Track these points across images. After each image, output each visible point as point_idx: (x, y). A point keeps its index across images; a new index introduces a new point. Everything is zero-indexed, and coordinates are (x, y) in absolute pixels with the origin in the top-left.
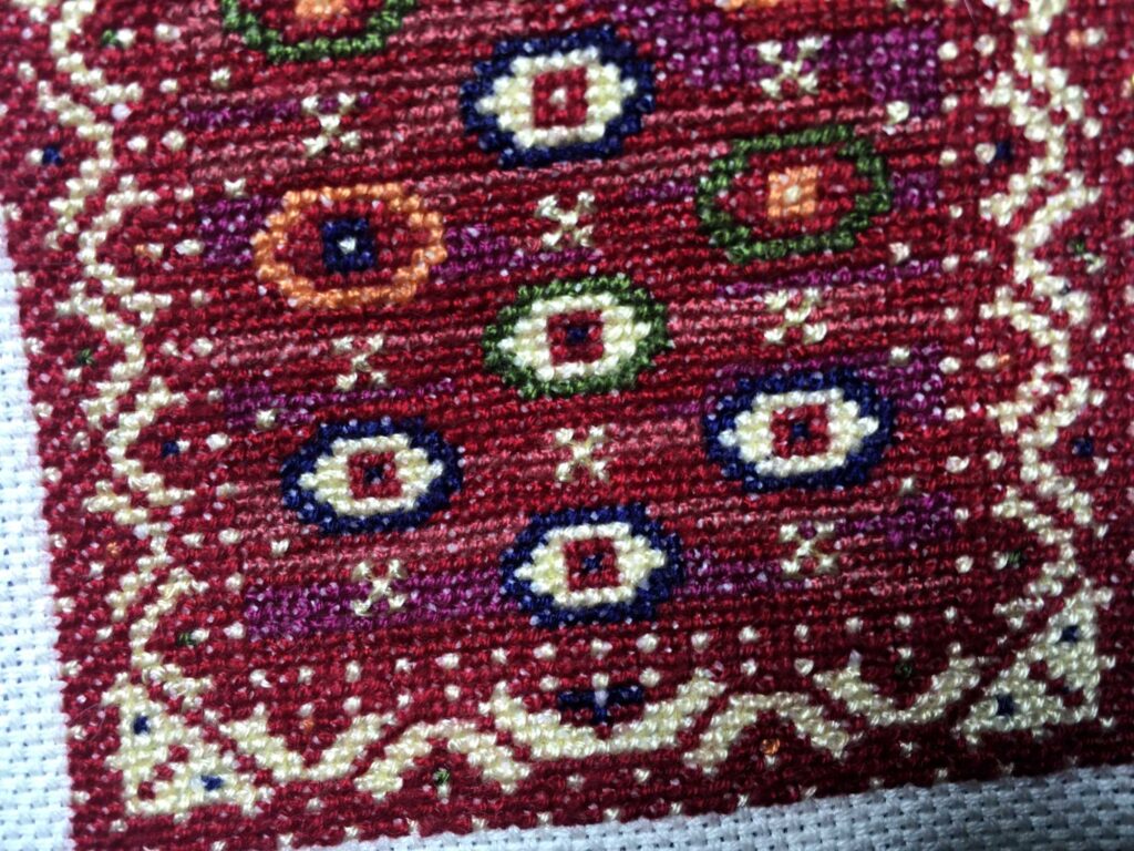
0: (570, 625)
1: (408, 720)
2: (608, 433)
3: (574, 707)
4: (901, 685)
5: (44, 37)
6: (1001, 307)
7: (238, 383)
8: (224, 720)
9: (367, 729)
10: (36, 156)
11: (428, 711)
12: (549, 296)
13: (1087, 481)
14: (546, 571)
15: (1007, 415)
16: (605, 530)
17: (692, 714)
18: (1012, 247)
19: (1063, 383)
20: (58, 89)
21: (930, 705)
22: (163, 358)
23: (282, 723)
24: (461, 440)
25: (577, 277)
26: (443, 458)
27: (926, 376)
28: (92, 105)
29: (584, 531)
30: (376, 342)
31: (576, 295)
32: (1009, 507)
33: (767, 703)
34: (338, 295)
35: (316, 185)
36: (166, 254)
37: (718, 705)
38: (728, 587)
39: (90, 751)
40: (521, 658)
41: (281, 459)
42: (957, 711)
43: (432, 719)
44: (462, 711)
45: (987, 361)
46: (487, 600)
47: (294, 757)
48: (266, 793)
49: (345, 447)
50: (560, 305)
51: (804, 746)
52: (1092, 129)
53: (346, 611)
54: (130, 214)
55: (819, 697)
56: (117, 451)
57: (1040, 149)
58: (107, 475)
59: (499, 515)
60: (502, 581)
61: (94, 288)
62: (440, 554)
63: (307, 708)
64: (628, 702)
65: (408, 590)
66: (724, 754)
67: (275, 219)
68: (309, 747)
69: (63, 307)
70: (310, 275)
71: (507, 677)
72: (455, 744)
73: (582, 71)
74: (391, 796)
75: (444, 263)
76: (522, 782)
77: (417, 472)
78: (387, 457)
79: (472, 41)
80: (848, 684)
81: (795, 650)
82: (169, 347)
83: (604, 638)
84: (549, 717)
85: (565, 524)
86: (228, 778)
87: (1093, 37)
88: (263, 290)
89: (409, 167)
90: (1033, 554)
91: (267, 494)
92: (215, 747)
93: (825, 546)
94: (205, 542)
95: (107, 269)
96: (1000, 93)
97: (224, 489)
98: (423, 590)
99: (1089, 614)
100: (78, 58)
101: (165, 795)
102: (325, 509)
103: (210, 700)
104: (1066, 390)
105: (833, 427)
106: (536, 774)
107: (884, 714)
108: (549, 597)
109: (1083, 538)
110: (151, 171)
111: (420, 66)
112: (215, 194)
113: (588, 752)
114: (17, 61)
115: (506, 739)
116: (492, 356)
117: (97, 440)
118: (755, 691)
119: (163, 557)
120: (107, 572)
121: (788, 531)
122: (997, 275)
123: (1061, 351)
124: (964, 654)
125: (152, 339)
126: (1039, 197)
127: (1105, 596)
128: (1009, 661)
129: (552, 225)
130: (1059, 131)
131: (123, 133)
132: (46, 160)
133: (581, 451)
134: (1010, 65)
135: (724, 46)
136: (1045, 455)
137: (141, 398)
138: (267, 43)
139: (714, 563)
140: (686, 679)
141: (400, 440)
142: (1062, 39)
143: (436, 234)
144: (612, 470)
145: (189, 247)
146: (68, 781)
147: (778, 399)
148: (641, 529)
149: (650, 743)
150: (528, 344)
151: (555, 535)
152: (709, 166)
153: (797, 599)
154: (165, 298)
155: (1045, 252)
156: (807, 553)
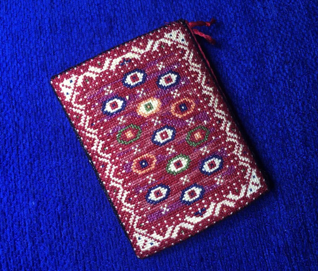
0: (192, 203)
1: (175, 226)
2: (187, 176)
3: (197, 214)
4: (238, 193)
5: (97, 152)
7: (136, 187)
8: (150, 235)
9: (170, 229)
10: (101, 167)
11: (178, 223)
12: (172, 161)
13: (247, 157)
14: (187, 198)
15: (235, 152)
16: (192, 189)
17: (213, 209)
18: (226, 132)
20: (101, 158)
21: (242, 195)
22: (125, 187)
23: (158, 233)
24: (168, 184)
25: (175, 157)
26: (166, 188)
27: (223, 151)
28: (105, 158)
29: (190, 190)
30: (152, 175)
31: (176, 159)
32: (240, 164)
33: (221, 203)
34: (145, 171)
35: (137, 158)
36: (121, 173)
37: (216, 206)
38: (211, 189)
40: (188, 210)
41: (145, 196)
42: (246, 193)
43: (179, 224)
44: (182, 221)
45: (230, 147)
46: (180, 205)
47: (162, 237)
48: (159, 243)
49: (153, 191)
50: (175, 161)
51: (229, 207)
52: (227, 115)
53: (161, 214)
54: (115, 170)
55: (228, 199)
57: (223, 120)
58: (123, 205)
59: (177, 193)
60: (181, 201)
61: (113, 181)
62: (171, 201)
63: (161, 229)
64: (204, 211)
65: (169, 208)
66: (219, 213)
67: (133, 164)
68: (163, 235)
69: (110, 185)
70: (140, 169)
71: (186, 214)
72: (183, 226)
73: (166, 131)
74: (176, 237)
75: (157, 162)
76: (193, 228)
77: (164, 191)
78: (159, 190)
79: (150, 133)
80: (231, 196)
81: (222, 194)
82: (125, 186)
83: (197, 203)
84: (194, 217)
85: (186, 190)
86: (154, 243)
87: (222, 105)
88: (135, 174)
89: (148, 151)
91: (144, 202)
92: (150, 239)
93: (221, 179)
94: (139, 211)
96: (216, 115)
97: (139, 203)
98: (171, 207)
99: (255, 173)
100: (102, 153)
101: (146, 247)
102: (154, 201)
103: (148, 233)
104: (240, 146)
105: (216, 163)
106: (195, 226)
107: (237, 198)
108: (188, 201)
109: (250, 164)
110: (116, 163)
111: (145, 138)
112: (124, 164)
113: (201, 220)
114: (95, 156)
115: (189, 223)
116: (168, 172)
117: (120, 201)
118: (219, 202)
119: (134, 215)
120: (128, 219)
121: (216, 179)
122: (226, 136)
123: (237, 142)
124: (243, 185)
125: (123, 185)
126: (226, 125)
127: (255, 170)
128: (248, 183)
129: (169, 151)
130: (224, 117)
131: (111, 160)
132: (102, 167)
133: (185, 180)
134: (215, 112)
135: (182, 122)
136: (241, 155)
137: (124, 194)
138: (125, 143)
139: (208, 187)
140: (210, 204)
141: (160, 188)
142: (219, 107)
143: (155, 158)
144: (190, 180)
145: (124, 171)
147: (207, 162)
148: (197, 186)
149: (209, 215)
150: (172, 168)
151: (186, 192)
152: (186, 136)
153: (220, 188)
154: (123, 179)
155: (229, 131)
156: (219, 181)
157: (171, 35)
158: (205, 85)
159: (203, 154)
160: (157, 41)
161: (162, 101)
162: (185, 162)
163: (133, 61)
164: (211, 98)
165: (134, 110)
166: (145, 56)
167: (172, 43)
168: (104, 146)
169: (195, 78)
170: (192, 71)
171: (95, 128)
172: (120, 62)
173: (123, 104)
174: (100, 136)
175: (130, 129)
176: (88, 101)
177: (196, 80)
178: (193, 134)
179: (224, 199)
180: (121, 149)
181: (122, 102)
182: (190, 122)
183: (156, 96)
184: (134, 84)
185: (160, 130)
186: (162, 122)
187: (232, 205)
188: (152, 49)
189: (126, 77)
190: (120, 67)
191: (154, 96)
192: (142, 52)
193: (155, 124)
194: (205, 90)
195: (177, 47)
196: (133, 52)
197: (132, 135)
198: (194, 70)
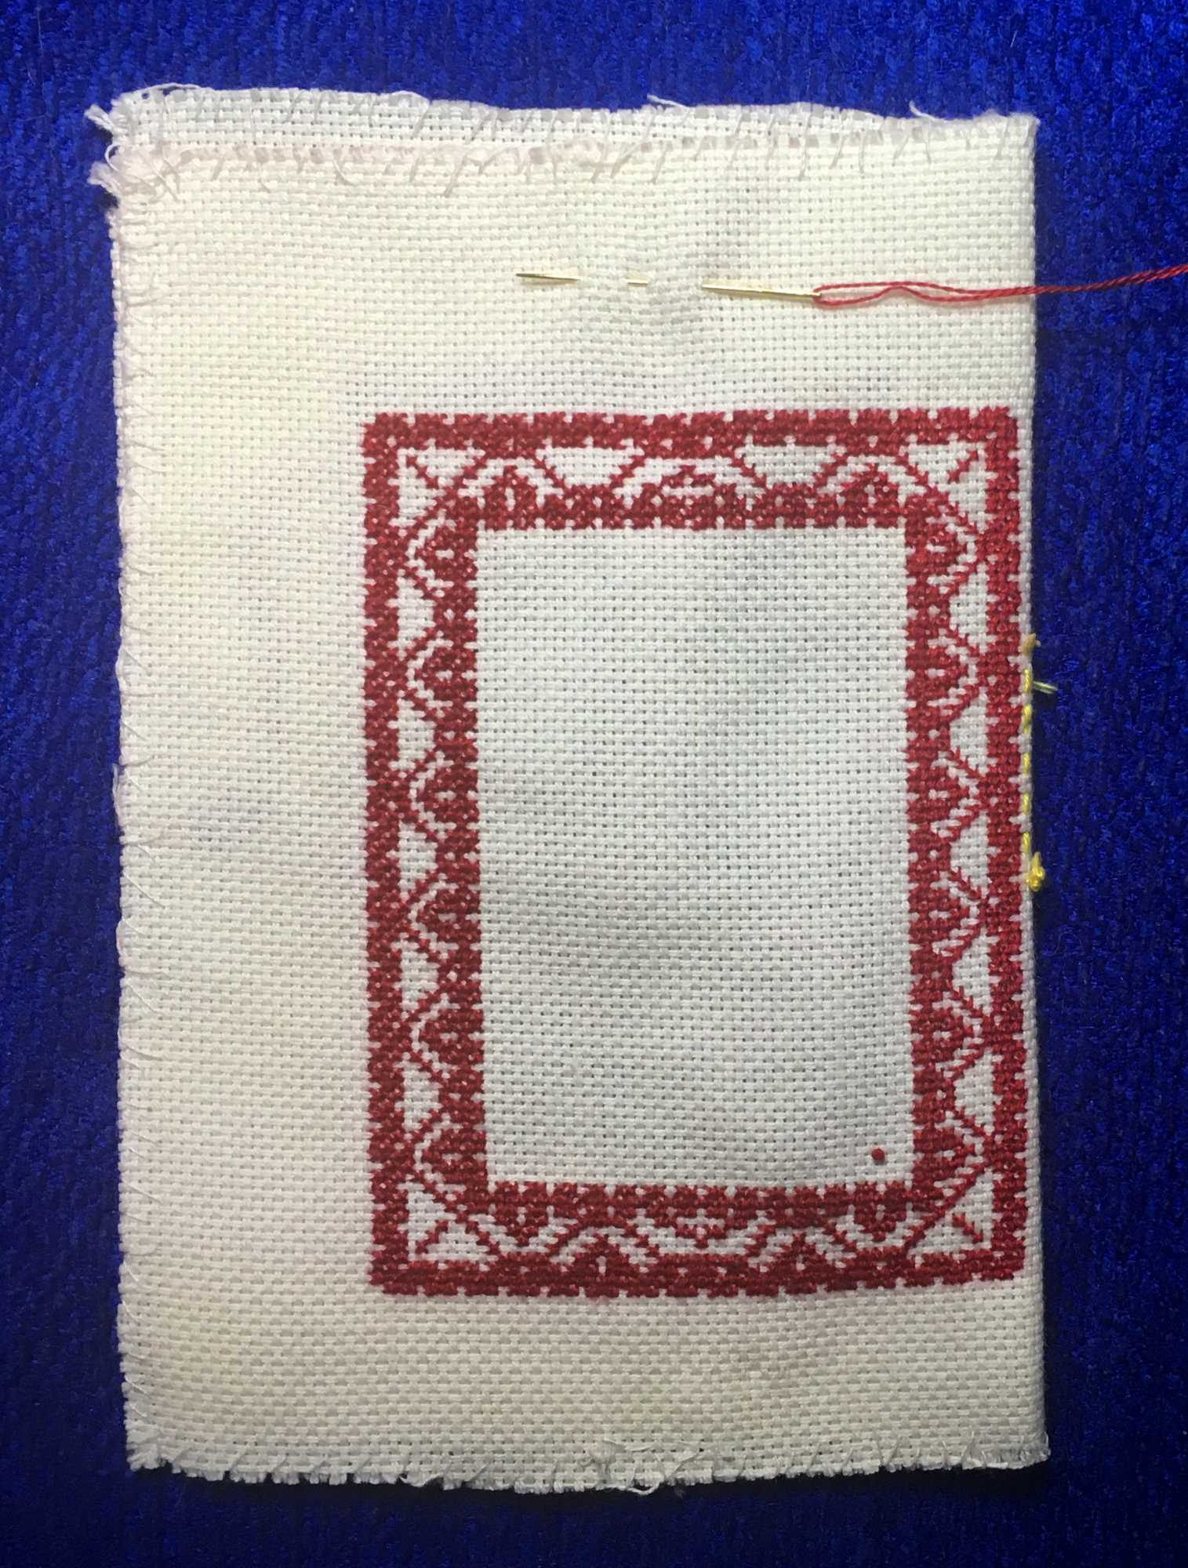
1: (583, 1225)
4: (880, 1228)
5: (405, 788)
8: (471, 1212)
9: (558, 1227)
11: (597, 1220)
17: (755, 1237)
20: (409, 820)
21: (894, 1240)
22: (448, 981)
23: (506, 1219)
33: (799, 1233)
37: (770, 1233)
39: (388, 1219)
43: (599, 1225)
44: (616, 1222)
47: (512, 1240)
48: (494, 1259)
51: (821, 1259)
54: (441, 893)
55: (830, 1230)
56: (415, 1035)
57: (968, 912)
58: (408, 1049)
61: (414, 937)
68: (522, 1236)
69: (393, 946)
71: (644, 1205)
72: (612, 1241)
76: (652, 1268)
80: (847, 1225)
84: (669, 1231)
90: (961, 1152)
92: (464, 1227)
95: (423, 926)
100: (420, 806)
101: (433, 1252)
103: (461, 1199)
106: (660, 1265)
107: (867, 1244)
113: (691, 1254)
118: (792, 1226)
125: (444, 969)
131: (442, 849)
137: (433, 1004)
146: (370, 1237)
149: (730, 1252)
160: (861, 459)
164: (963, 802)
167: (921, 491)
168: (443, 780)
171: (440, 694)
179: (815, 1224)
188: (822, 481)
195: (930, 520)
196: (740, 462)
198: (952, 653)
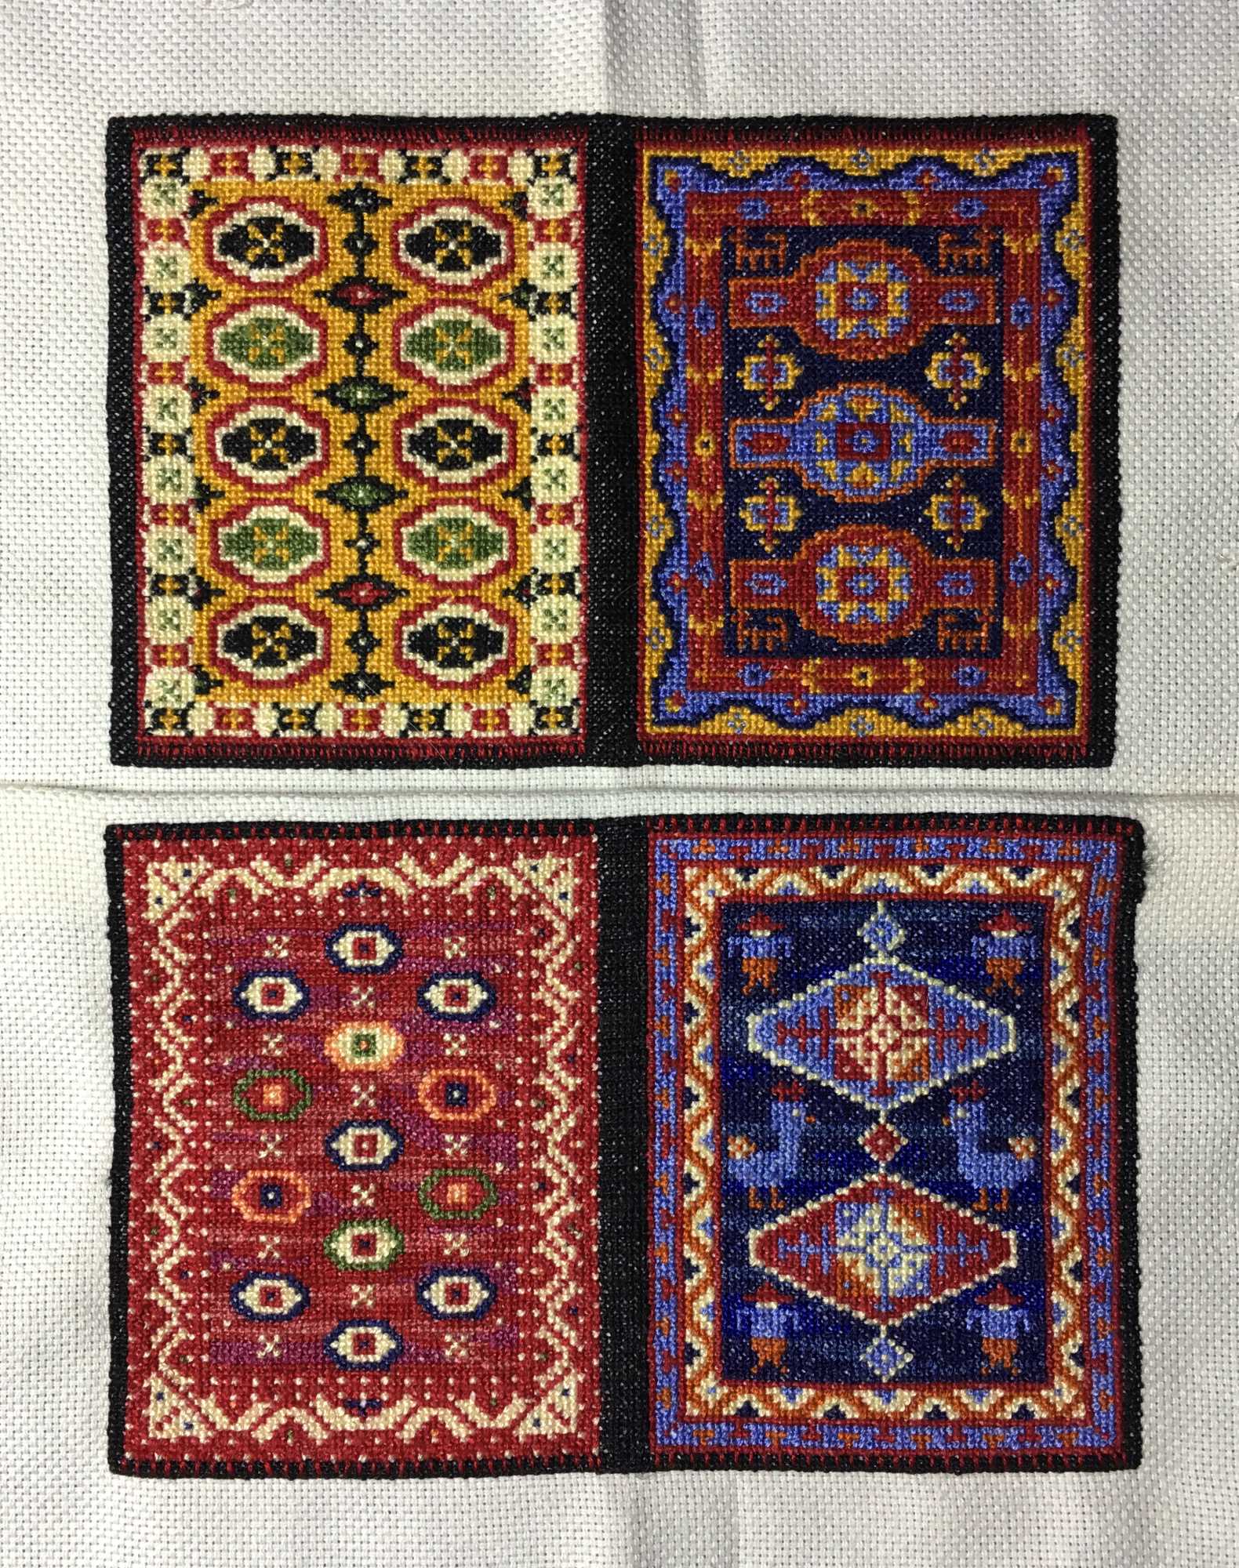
0: (353, 1370)
1: (278, 1406)
2: (375, 1289)
3: (351, 1406)
4: (493, 1411)
6: (541, 1248)
7: (217, 1250)
8: (196, 1398)
10: (150, 1145)
12: (353, 1226)
13: (575, 1326)
14: (344, 1344)
15: (542, 1294)
16: (371, 1330)
17: (401, 1416)
19: (566, 1283)
21: (503, 1420)
24: (311, 1286)
25: (367, 1220)
26: (301, 1293)
27: (510, 1274)
28: (175, 1127)
29: (362, 1330)
30: (277, 1240)
31: (366, 1227)
32: (541, 1334)
33: (434, 1412)
34: (263, 1216)
35: (262, 1169)
36: (196, 1191)
37: (413, 1412)
38: (421, 1359)
40: (330, 1383)
41: (232, 1284)
42: (515, 1424)
45: (534, 1271)
46: (317, 1356)
49: (259, 1283)
50: (359, 1231)
51: (449, 1434)
52: (579, 1181)
53: (253, 1356)
55: (456, 1411)
56: (161, 1274)
57: (558, 1186)
59: (325, 1320)
60: (325, 1348)
62: (297, 1334)
63: (234, 1397)
64: (375, 1406)
65: (282, 1349)
66: (413, 1435)
67: (243, 1181)
70: (254, 1207)
72: (297, 1419)
73: (375, 1136)
74: (267, 1442)
75: (310, 1209)
76: (324, 1440)
77: (290, 1298)
78: (278, 1289)
79: (332, 1121)
80: (469, 1406)
81: (448, 1389)
82: (190, 1231)
83: (367, 1377)
85: (354, 1326)
86: (196, 1425)
87: (579, 1144)
88: (233, 1211)
89: (301, 1165)
90: (551, 1356)
91: (223, 1300)
93: (464, 1345)
94: (195, 1317)
95: (170, 1195)
96: (543, 1163)
97: (206, 1295)
98: (288, 1349)
99: (573, 1385)
100: (173, 1109)
102: (250, 1310)
104: (567, 1286)
105: (471, 1293)
106: (331, 1438)
108: (344, 1357)
109: (573, 1351)
110: (194, 1155)
111: (310, 1128)
112: (218, 1169)
114: (147, 1106)
115: (320, 1420)
116: (327, 1251)
117: (154, 1271)
119: (175, 1322)
120: (151, 1327)
121: (448, 1338)
122: (541, 1234)
123: (565, 1270)
124: (519, 1397)
126: (557, 1205)
127: (581, 1378)
128: (539, 1400)
129: (357, 1196)
130: (563, 1181)
131: (186, 1140)
132: (153, 1147)
133: (362, 1296)
134: (545, 1153)
135: (432, 1133)
136: (556, 1313)
138: (249, 1112)
139: (417, 1348)
140: (400, 1399)
141: (284, 1283)
142: (568, 1144)
143: (308, 1196)
144: (375, 1305)
145: (206, 1189)
147: (449, 1279)
148: (387, 1330)
149: (382, 1427)
150: (343, 1246)
151: (349, 1330)
152: (424, 1179)
153: (450, 1368)
154: (192, 1210)
155: (559, 1228)
156: (455, 1348)
157: (535, 869)
158: (558, 1060)
159: (447, 1252)
160: (484, 870)
161: (408, 1045)
162: (385, 1247)
163: (383, 899)
164: (556, 1109)
165: (320, 1036)
166: (425, 897)
167: (527, 891)
168: (188, 1092)
169: (539, 1028)
170: (541, 1002)
171: (187, 1033)
172: (350, 884)
173: (299, 1003)
174: (193, 1060)
175: (283, 1080)
176: (209, 951)
177: (539, 1033)
178: (446, 1180)
179: (446, 1404)
180: (229, 1123)
181: (300, 996)
182: (456, 1146)
183: (398, 1023)
184: (357, 963)
185: (361, 1126)
186: (380, 1106)
187: (461, 1432)
188: (457, 885)
189: (343, 935)
190: (340, 899)
191: (394, 1020)
192: (424, 880)
193: (356, 1104)
194: (551, 1075)
195: (535, 912)
196: (399, 871)
197: (279, 1102)
198: (548, 1003)
